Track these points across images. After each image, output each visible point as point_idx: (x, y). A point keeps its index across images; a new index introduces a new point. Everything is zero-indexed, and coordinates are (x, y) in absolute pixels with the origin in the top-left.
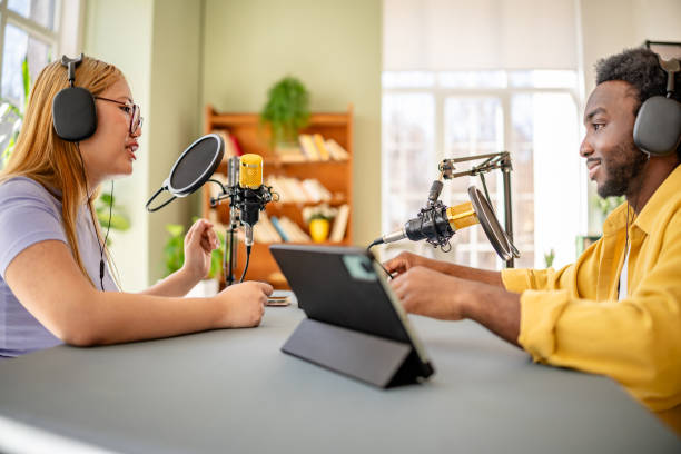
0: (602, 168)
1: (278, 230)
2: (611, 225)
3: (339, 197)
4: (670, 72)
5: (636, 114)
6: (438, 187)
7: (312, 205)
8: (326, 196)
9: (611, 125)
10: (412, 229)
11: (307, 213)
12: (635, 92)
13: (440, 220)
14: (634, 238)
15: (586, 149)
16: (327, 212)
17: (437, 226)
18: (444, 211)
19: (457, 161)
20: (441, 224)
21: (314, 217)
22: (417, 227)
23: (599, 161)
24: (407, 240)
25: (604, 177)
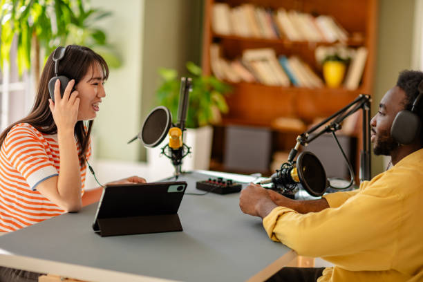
1: (286, 72)
7: (326, 44)
8: (342, 36)
11: (321, 54)
16: (344, 54)
21: (328, 59)
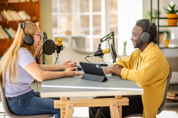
0: (135, 43)
2: (136, 52)
3: (34, 18)
4: (150, 26)
5: (142, 34)
6: (100, 45)
8: (29, 18)
9: (137, 36)
10: (95, 54)
12: (142, 30)
13: (101, 52)
14: (140, 58)
15: (132, 39)
17: (101, 54)
18: (102, 51)
19: (103, 38)
20: (101, 53)
22: (97, 54)
23: (135, 42)
24: (94, 56)
25: (135, 45)
